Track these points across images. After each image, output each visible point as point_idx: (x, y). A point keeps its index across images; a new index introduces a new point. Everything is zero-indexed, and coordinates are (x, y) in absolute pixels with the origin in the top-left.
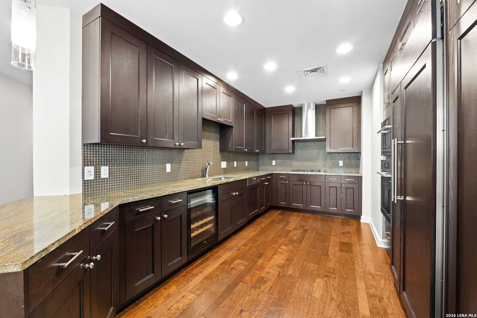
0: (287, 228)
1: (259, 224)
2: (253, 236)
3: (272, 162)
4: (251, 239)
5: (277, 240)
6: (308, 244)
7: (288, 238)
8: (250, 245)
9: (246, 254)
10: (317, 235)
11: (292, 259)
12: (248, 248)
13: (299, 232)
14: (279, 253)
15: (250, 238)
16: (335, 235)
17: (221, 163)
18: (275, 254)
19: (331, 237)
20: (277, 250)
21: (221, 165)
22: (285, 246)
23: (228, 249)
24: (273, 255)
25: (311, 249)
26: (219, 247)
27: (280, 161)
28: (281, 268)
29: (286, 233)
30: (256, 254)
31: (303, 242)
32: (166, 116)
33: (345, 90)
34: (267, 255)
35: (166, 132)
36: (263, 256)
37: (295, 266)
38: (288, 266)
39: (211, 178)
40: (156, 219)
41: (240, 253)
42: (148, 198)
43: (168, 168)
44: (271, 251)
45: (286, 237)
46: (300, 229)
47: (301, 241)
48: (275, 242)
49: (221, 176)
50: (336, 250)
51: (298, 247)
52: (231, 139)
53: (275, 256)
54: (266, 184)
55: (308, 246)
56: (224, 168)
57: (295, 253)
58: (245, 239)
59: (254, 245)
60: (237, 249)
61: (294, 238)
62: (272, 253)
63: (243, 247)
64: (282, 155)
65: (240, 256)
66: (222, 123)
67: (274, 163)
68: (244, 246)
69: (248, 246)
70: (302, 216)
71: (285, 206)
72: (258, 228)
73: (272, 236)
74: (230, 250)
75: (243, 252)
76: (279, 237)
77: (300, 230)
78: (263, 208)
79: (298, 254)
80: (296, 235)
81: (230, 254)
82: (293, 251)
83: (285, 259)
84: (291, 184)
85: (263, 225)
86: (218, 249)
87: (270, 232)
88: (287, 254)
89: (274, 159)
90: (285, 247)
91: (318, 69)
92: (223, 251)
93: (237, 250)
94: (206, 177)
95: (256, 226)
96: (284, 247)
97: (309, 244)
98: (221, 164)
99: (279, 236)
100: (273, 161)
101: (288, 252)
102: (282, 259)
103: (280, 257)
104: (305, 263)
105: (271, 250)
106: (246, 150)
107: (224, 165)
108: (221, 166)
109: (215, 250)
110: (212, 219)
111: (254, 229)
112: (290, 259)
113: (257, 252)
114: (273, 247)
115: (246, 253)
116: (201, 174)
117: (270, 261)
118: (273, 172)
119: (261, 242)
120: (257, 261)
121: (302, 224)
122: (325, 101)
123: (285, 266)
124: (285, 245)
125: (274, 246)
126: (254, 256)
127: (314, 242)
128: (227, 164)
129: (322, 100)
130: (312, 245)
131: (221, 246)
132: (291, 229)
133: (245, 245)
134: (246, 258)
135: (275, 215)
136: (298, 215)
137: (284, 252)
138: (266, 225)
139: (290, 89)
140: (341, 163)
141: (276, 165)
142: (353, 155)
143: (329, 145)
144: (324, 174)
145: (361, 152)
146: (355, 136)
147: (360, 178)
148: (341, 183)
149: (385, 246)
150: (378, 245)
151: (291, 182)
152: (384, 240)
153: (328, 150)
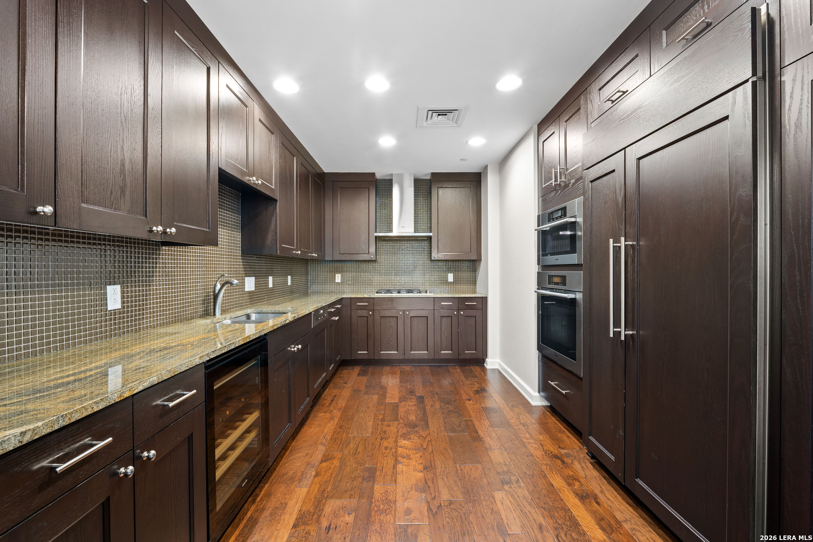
0: (388, 400)
1: (332, 401)
2: (334, 432)
3: (335, 276)
4: (334, 440)
5: (384, 430)
6: (439, 425)
7: (401, 421)
8: (338, 455)
9: (340, 481)
10: (443, 404)
11: (433, 465)
12: (336, 463)
13: (412, 404)
14: (404, 458)
15: (331, 439)
16: (469, 398)
17: (244, 279)
18: (397, 462)
19: (465, 402)
20: (396, 452)
21: (244, 285)
22: (404, 439)
23: (292, 479)
24: (395, 467)
25: (451, 434)
26: (270, 481)
27: (350, 274)
28: (424, 491)
29: (391, 410)
30: (362, 474)
31: (430, 423)
32: (123, 141)
33: (467, 160)
34: (384, 470)
35: (123, 192)
36: (378, 473)
37: (446, 479)
38: (435, 481)
39: (228, 316)
40: (117, 474)
41: (326, 482)
42: (90, 412)
43: (114, 296)
44: (386, 457)
45: (396, 419)
46: (411, 398)
47: (424, 420)
48: (384, 436)
49: (249, 311)
50: (487, 427)
51: (429, 436)
52: (272, 227)
53: (400, 467)
54: (336, 319)
55: (442, 429)
56: (250, 292)
57: (430, 448)
58: (321, 444)
59: (346, 451)
60: (314, 473)
61: (410, 419)
62: (391, 462)
63: (324, 464)
64: (354, 265)
65: (329, 489)
66: (258, 188)
67: (338, 278)
68: (325, 461)
69: (334, 458)
70: (399, 371)
71: (366, 357)
72: (335, 411)
73: (370, 424)
74: (300, 480)
75: (331, 477)
76: (385, 423)
77: (412, 400)
78: (332, 367)
79: (436, 449)
80: (409, 409)
81: (304, 490)
82: (425, 446)
83: (421, 467)
84: (377, 317)
85: (342, 403)
86: (267, 486)
87: (362, 415)
88: (418, 455)
89: (338, 272)
90: (407, 442)
91: (450, 111)
92: (282, 488)
93: (317, 475)
94: (215, 315)
95: (328, 407)
96: (403, 442)
97: (441, 425)
98: (244, 282)
99: (384, 421)
100: (337, 275)
101: (416, 450)
102: (415, 470)
103: (410, 467)
104: (458, 466)
105: (385, 455)
106: (299, 252)
107: (250, 284)
108: (244, 288)
109: (263, 492)
110: (256, 418)
111: (328, 415)
112: (429, 464)
113: (359, 467)
114: (386, 448)
115: (340, 477)
116: (201, 309)
117: (396, 482)
118: (344, 296)
119: (357, 443)
120: (372, 489)
121: (409, 387)
122: (429, 174)
123: (430, 484)
124: (405, 436)
125: (385, 444)
126: (360, 480)
127: (446, 418)
128: (255, 282)
129: (425, 172)
130: (446, 425)
131: (273, 477)
132: (396, 401)
133: (326, 458)
134: (346, 491)
135: (352, 378)
136: (391, 371)
137: (411, 452)
138: (348, 401)
139: (387, 141)
140: (450, 277)
141: (343, 282)
142: (467, 264)
143: (436, 248)
144: (432, 295)
145: (480, 260)
146: (474, 234)
147: (484, 300)
148: (458, 310)
149: (545, 403)
150: (534, 403)
151: (376, 313)
152: (542, 394)
153: (435, 255)
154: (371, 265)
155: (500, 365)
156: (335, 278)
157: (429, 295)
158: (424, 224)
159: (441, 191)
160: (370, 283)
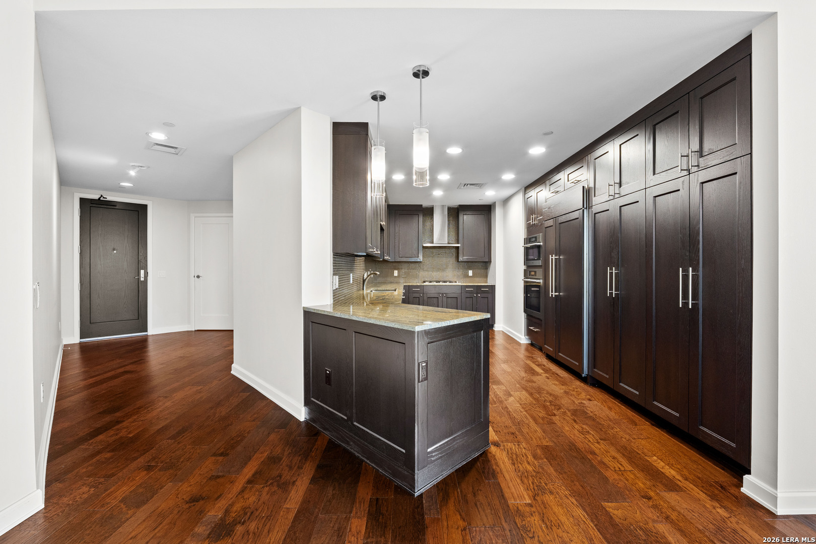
27: (403, 271)
54: (404, 297)
64: (406, 265)
67: (396, 273)
84: (425, 297)
89: (396, 269)
100: (394, 271)
129: (455, 204)
140: (470, 273)
141: (399, 276)
142: (482, 264)
143: (462, 254)
144: (460, 284)
145: (491, 262)
146: (486, 245)
147: (493, 288)
148: (477, 294)
149: (528, 342)
150: (522, 342)
151: (425, 295)
152: (527, 337)
153: (461, 259)
154: (417, 265)
155: (503, 328)
156: (394, 273)
157: (457, 284)
158: (453, 238)
159: (465, 217)
160: (416, 277)
